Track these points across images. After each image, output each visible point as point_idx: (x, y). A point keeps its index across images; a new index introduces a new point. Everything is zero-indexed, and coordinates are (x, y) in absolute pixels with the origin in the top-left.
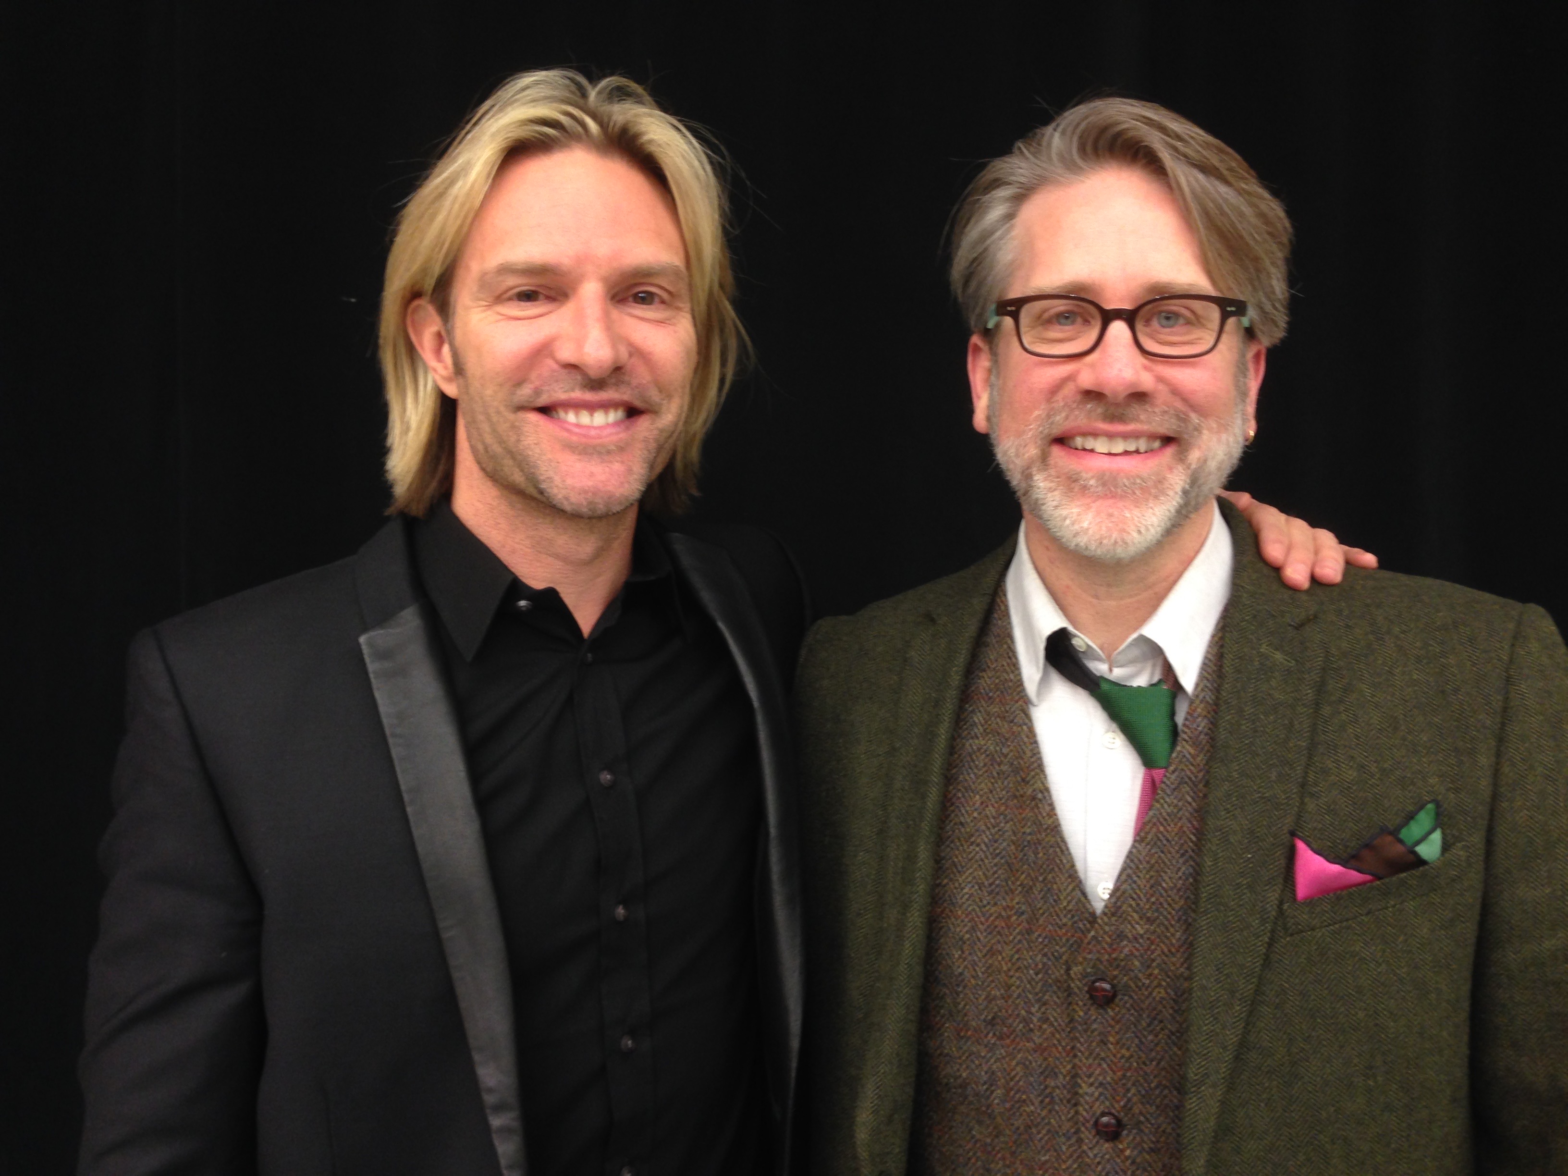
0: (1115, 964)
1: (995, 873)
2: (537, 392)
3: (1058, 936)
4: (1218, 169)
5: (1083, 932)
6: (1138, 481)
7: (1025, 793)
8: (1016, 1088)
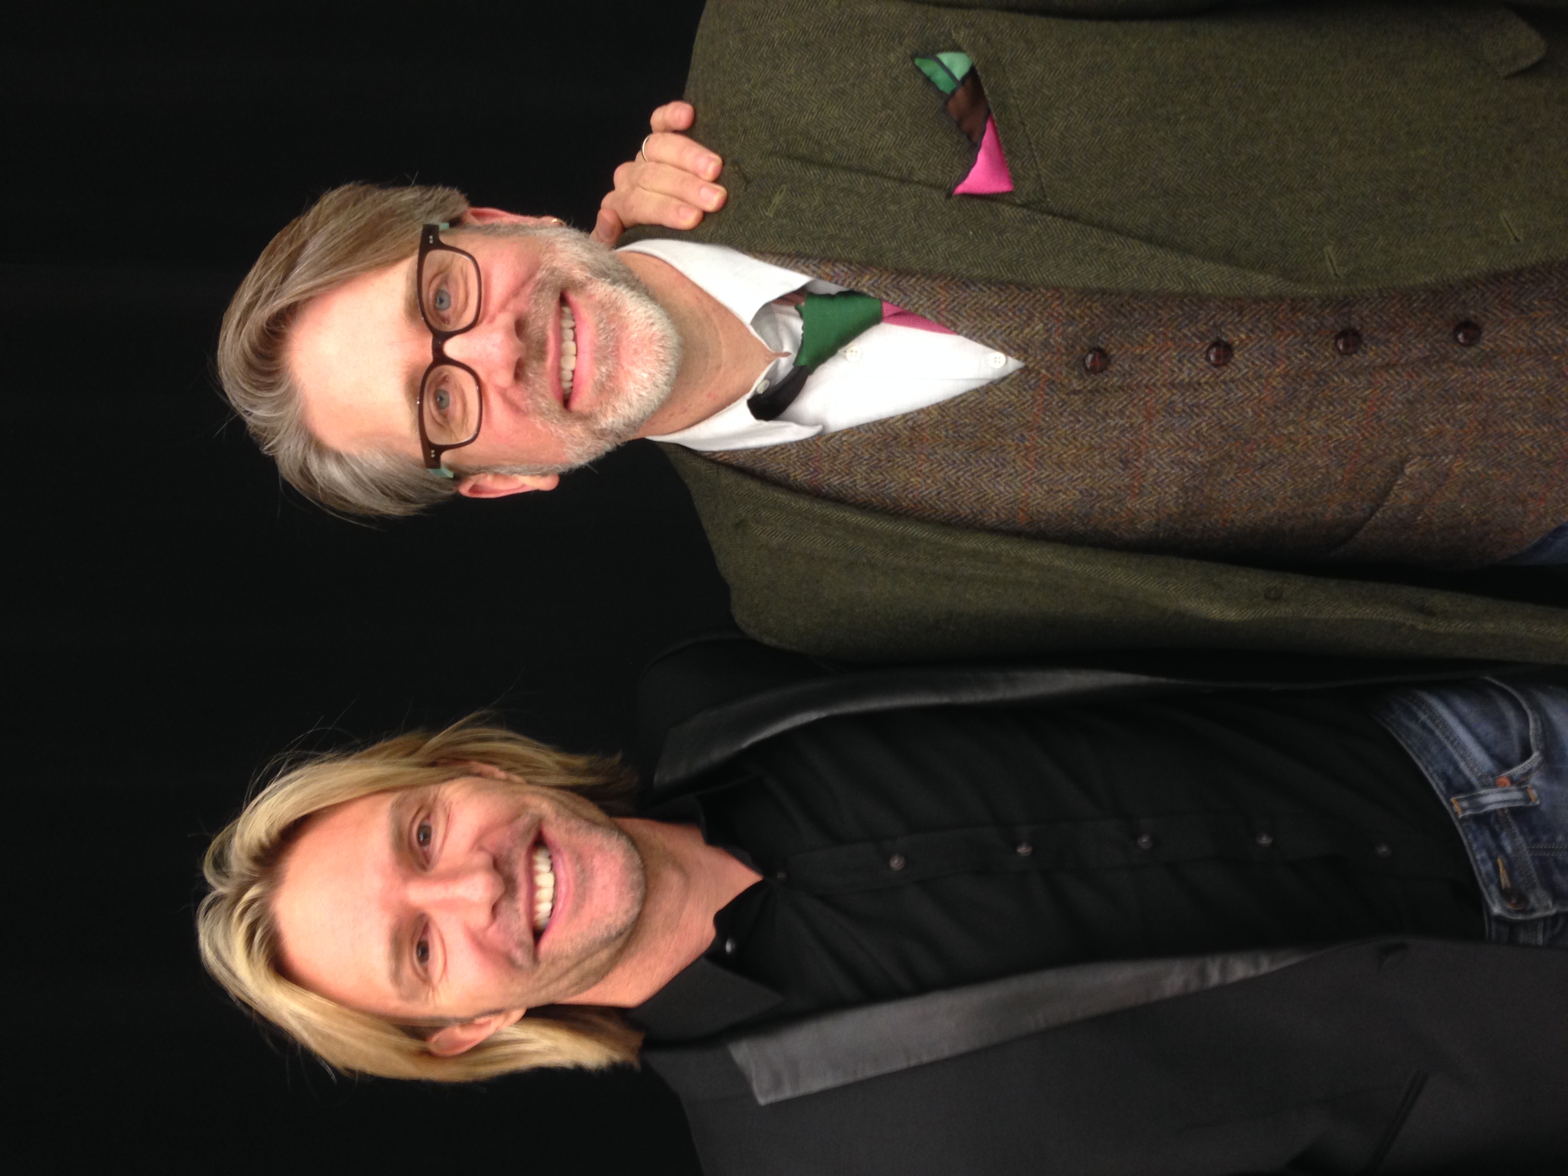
0: (1070, 349)
1: (984, 461)
2: (520, 944)
3: (1043, 403)
4: (289, 255)
5: (1039, 380)
6: (602, 326)
7: (908, 437)
8: (1186, 440)
